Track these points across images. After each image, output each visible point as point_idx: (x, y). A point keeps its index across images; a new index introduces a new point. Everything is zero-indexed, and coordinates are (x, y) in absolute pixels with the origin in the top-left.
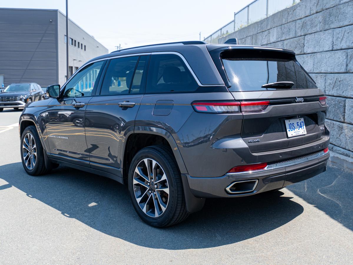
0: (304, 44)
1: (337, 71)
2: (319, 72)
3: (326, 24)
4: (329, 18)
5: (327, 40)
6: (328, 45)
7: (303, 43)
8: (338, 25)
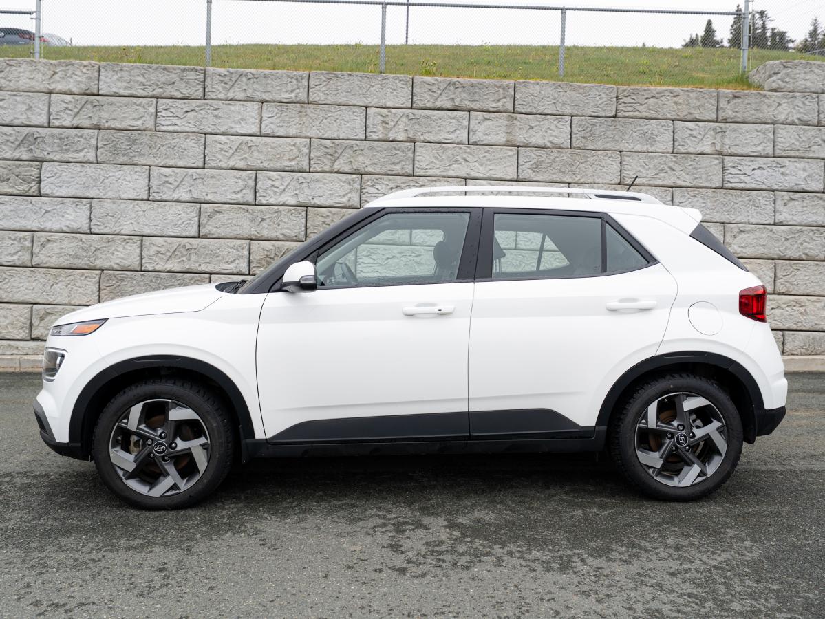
0: (39, 177)
1: (173, 234)
2: (112, 233)
3: (121, 155)
4: (128, 145)
5: (129, 182)
6: (134, 189)
7: (37, 176)
8: (160, 162)
